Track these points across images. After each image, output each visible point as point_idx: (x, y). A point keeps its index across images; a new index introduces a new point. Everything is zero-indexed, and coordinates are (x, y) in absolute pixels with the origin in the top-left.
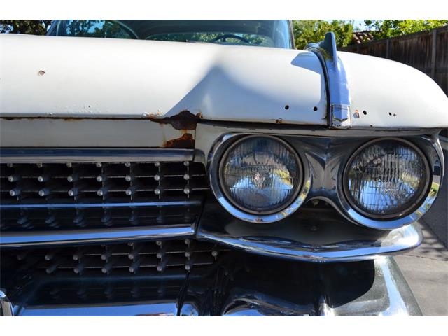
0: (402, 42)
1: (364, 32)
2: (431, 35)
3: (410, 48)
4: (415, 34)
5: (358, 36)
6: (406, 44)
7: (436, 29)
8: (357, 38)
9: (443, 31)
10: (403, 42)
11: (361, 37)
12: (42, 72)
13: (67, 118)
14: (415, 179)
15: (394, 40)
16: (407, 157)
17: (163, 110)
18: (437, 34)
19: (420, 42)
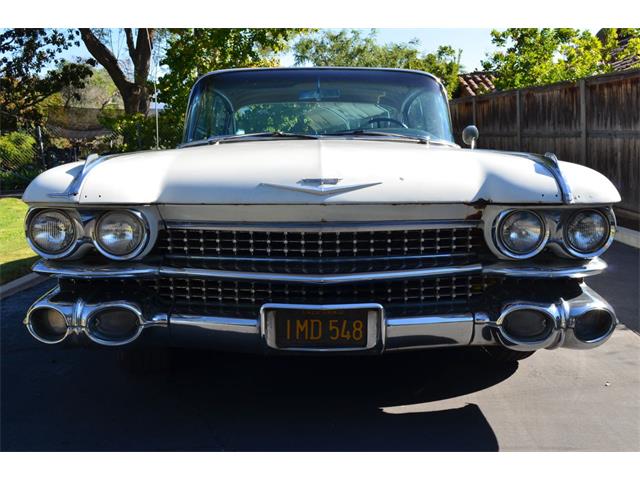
0: (538, 95)
1: (475, 73)
2: (578, 88)
3: (550, 103)
4: (556, 84)
5: (467, 79)
6: (544, 98)
7: (583, 78)
8: (466, 83)
9: (594, 83)
10: (540, 94)
11: (471, 81)
12: (401, 179)
13: (423, 204)
14: (602, 229)
15: (527, 92)
16: (596, 219)
17: (470, 198)
18: (586, 86)
19: (563, 96)
